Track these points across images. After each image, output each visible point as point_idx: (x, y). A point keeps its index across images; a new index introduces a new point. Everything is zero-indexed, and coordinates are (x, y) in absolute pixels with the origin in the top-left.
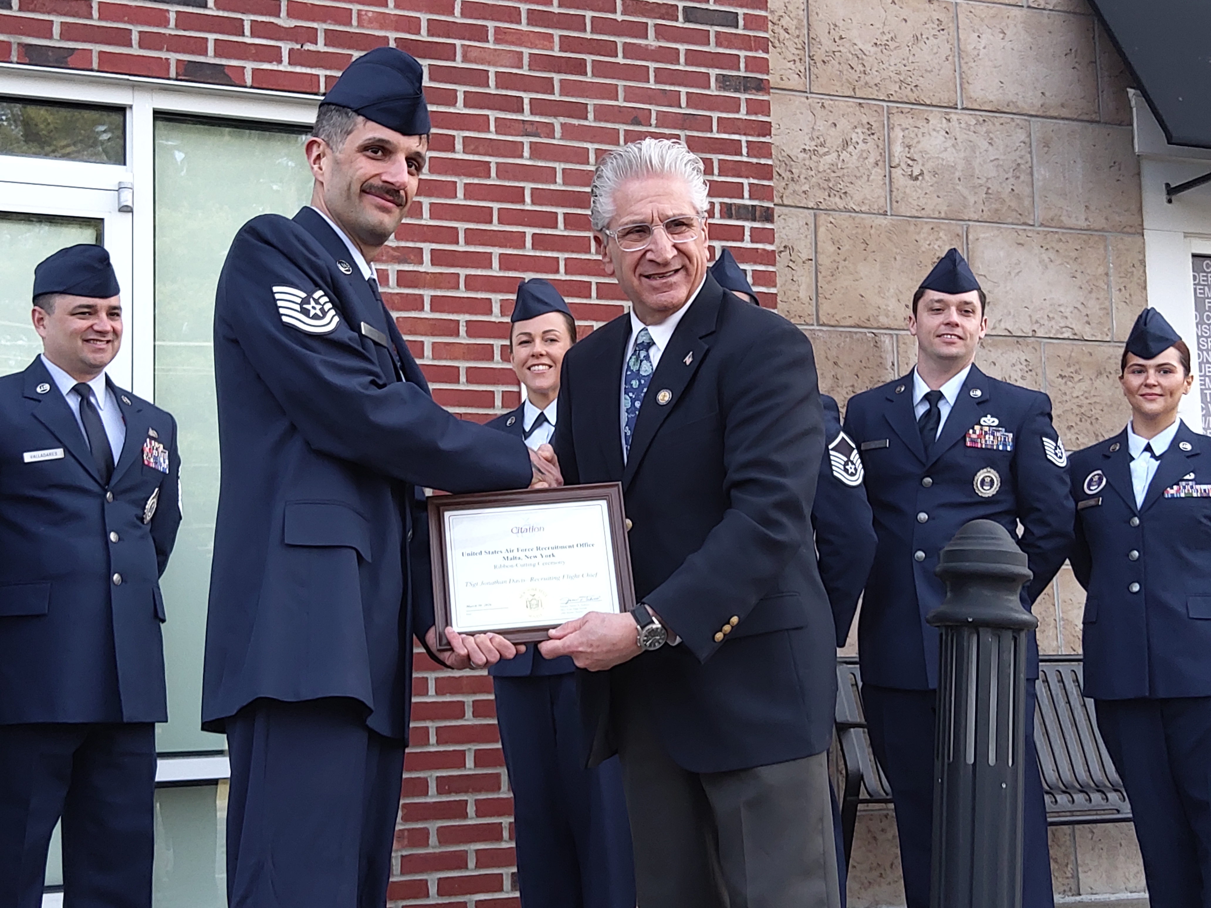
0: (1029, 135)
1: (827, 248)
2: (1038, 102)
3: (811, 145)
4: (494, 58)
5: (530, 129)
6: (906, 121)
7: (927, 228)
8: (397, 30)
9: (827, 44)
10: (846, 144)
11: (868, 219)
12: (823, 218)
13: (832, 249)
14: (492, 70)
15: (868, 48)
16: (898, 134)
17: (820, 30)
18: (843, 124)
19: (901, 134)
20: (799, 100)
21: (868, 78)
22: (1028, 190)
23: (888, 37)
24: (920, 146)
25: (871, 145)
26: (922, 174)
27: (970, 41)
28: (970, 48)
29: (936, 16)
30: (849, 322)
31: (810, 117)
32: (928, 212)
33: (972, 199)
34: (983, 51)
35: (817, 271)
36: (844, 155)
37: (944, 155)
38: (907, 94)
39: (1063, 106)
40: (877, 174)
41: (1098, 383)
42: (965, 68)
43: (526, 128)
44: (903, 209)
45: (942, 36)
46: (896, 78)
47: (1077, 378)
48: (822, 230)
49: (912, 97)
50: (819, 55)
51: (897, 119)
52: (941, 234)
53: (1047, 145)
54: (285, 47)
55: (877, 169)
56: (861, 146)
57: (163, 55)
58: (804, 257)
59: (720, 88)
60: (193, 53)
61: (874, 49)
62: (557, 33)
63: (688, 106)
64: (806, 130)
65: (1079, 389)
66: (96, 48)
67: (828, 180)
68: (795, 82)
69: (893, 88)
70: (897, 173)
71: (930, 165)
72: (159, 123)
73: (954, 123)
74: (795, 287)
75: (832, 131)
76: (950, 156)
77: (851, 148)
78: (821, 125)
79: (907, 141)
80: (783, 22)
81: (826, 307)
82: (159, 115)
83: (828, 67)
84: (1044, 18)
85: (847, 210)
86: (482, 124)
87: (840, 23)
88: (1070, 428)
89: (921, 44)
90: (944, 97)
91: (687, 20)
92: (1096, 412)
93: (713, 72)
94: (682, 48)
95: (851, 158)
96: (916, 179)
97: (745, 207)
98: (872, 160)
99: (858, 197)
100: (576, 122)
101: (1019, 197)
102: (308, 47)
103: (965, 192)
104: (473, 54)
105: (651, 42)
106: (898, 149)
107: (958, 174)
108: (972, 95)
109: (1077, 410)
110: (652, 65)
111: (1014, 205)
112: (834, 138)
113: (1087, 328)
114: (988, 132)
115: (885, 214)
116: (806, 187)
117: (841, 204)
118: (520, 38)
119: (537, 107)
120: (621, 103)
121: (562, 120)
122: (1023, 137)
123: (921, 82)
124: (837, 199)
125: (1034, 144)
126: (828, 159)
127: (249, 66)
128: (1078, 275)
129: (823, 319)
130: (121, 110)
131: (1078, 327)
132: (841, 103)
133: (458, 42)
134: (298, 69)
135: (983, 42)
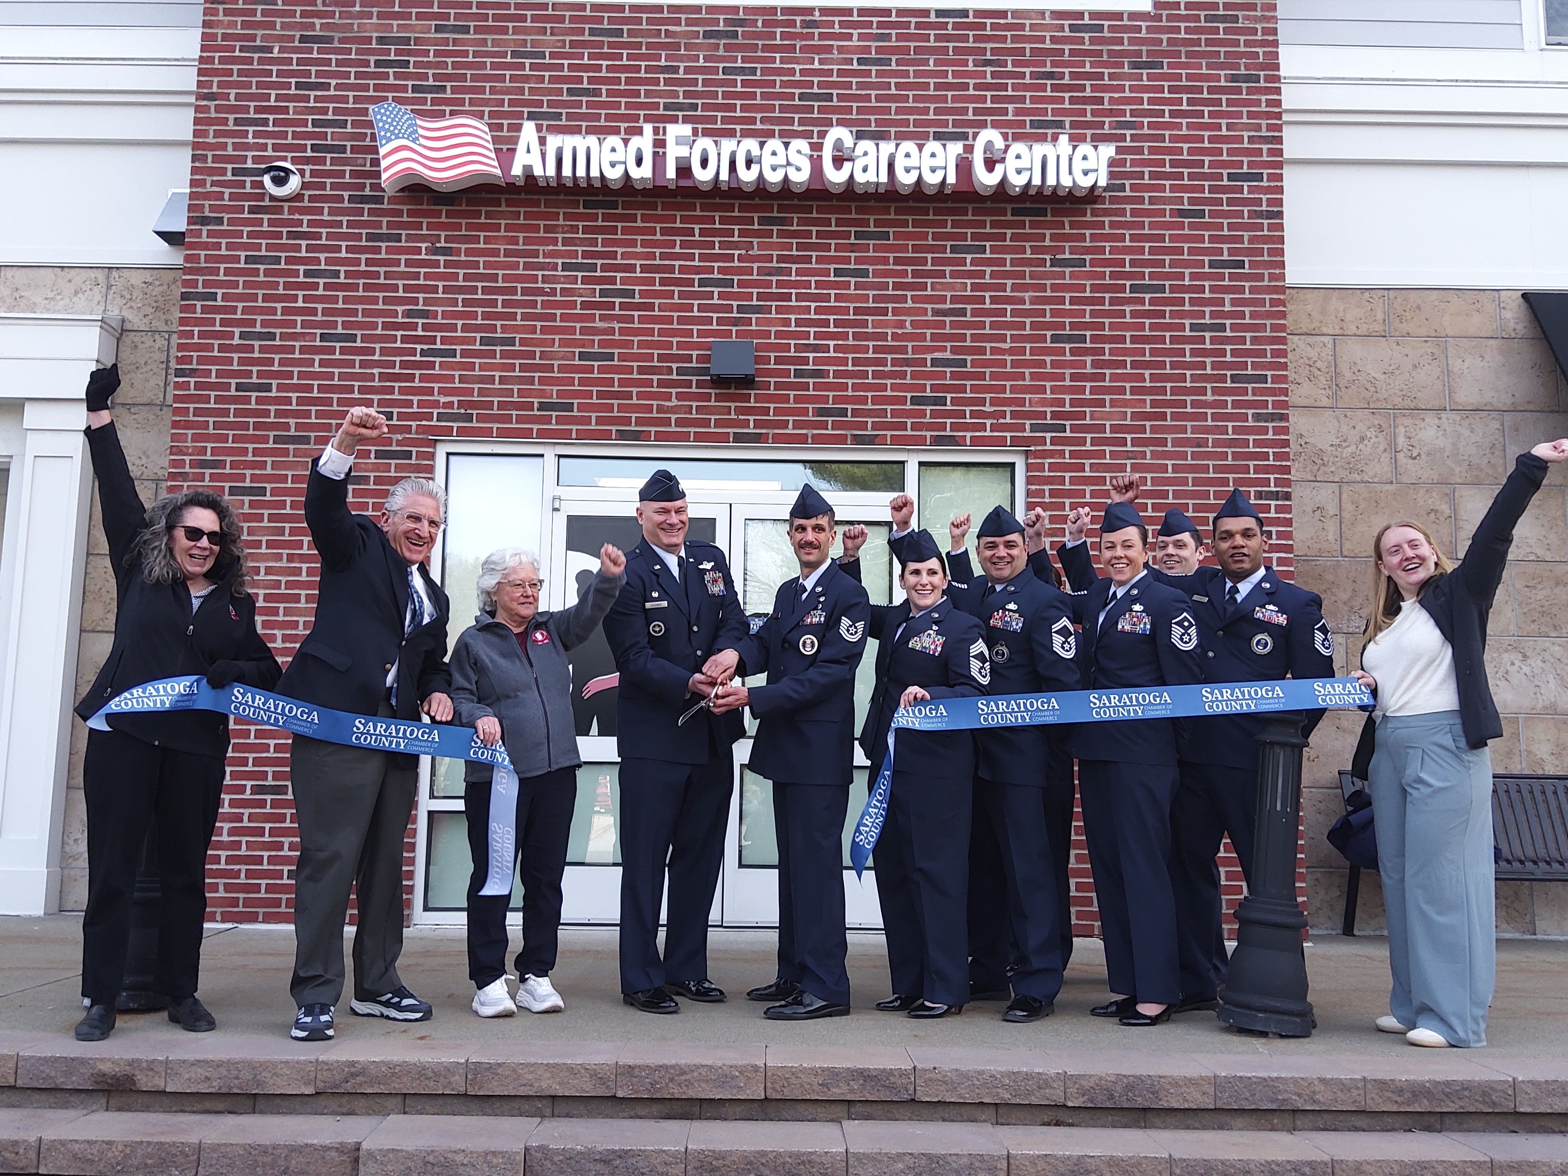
0: (1503, 425)
1: (1348, 507)
2: (1509, 401)
3: (1337, 442)
4: (1109, 416)
5: (1130, 455)
6: (1407, 421)
7: (1422, 491)
8: (1052, 406)
9: (1348, 375)
10: (1362, 439)
11: (1378, 487)
12: (1345, 488)
13: (1351, 508)
14: (1108, 423)
15: (1379, 376)
16: (1401, 430)
17: (1344, 367)
18: (1360, 426)
19: (1403, 430)
20: (1328, 413)
21: (1379, 395)
22: (1501, 461)
23: (1394, 367)
24: (1417, 438)
25: (1381, 438)
26: (1419, 455)
27: (1456, 365)
28: (1456, 370)
29: (1429, 351)
30: (1364, 554)
31: (1337, 424)
32: (1423, 480)
33: (1457, 470)
34: (1466, 371)
35: (1341, 523)
36: (1361, 446)
37: (1435, 442)
38: (1408, 403)
39: (1529, 402)
40: (1386, 457)
41: (1557, 591)
42: (1452, 383)
43: (1128, 455)
44: (1405, 479)
45: (1435, 363)
46: (1400, 393)
47: (1540, 587)
48: (1344, 496)
49: (1412, 406)
50: (1343, 383)
51: (1400, 421)
52: (1434, 494)
53: (1517, 430)
54: (988, 422)
55: (1386, 454)
56: (1374, 439)
57: (923, 433)
58: (1332, 513)
59: (1255, 421)
60: (938, 430)
61: (1384, 376)
62: (1148, 398)
63: (1233, 433)
64: (1333, 432)
65: (1541, 595)
66: (889, 433)
67: (1349, 463)
68: (1325, 402)
69: (1398, 400)
70: (1400, 456)
71: (1425, 449)
72: (922, 468)
73: (1444, 420)
74: (1325, 533)
75: (1353, 432)
76: (1441, 442)
77: (1366, 442)
78: (1344, 429)
79: (1409, 434)
80: (1318, 365)
81: (1347, 545)
82: (921, 464)
83: (1350, 391)
84: (1515, 345)
85: (1363, 482)
86: (1102, 454)
87: (1359, 362)
88: (1534, 621)
89: (1419, 370)
90: (1436, 404)
91: (1233, 382)
92: (1555, 610)
93: (1250, 412)
94: (1229, 399)
95: (1366, 448)
96: (1415, 458)
97: (1272, 492)
98: (1381, 448)
99: (1371, 474)
100: (1160, 449)
101: (1494, 467)
102: (1002, 421)
103: (1452, 465)
104: (1096, 415)
105: (1209, 397)
106: (1401, 440)
107: (1446, 454)
108: (1458, 400)
109: (1539, 609)
110: (1209, 411)
111: (1491, 472)
112: (1353, 436)
113: (1548, 553)
114: (1470, 424)
115: (1392, 483)
116: (1333, 469)
117: (1359, 478)
118: (1126, 403)
119: (1135, 442)
120: (1189, 435)
121: (1151, 448)
122: (1498, 426)
123: (1419, 395)
124: (1356, 475)
125: (1506, 430)
126: (1350, 450)
127: (969, 435)
128: (1541, 517)
129: (1345, 553)
130: (903, 463)
131: (1540, 552)
132: (1359, 413)
133: (1087, 410)
134: (996, 434)
135: (1466, 364)
